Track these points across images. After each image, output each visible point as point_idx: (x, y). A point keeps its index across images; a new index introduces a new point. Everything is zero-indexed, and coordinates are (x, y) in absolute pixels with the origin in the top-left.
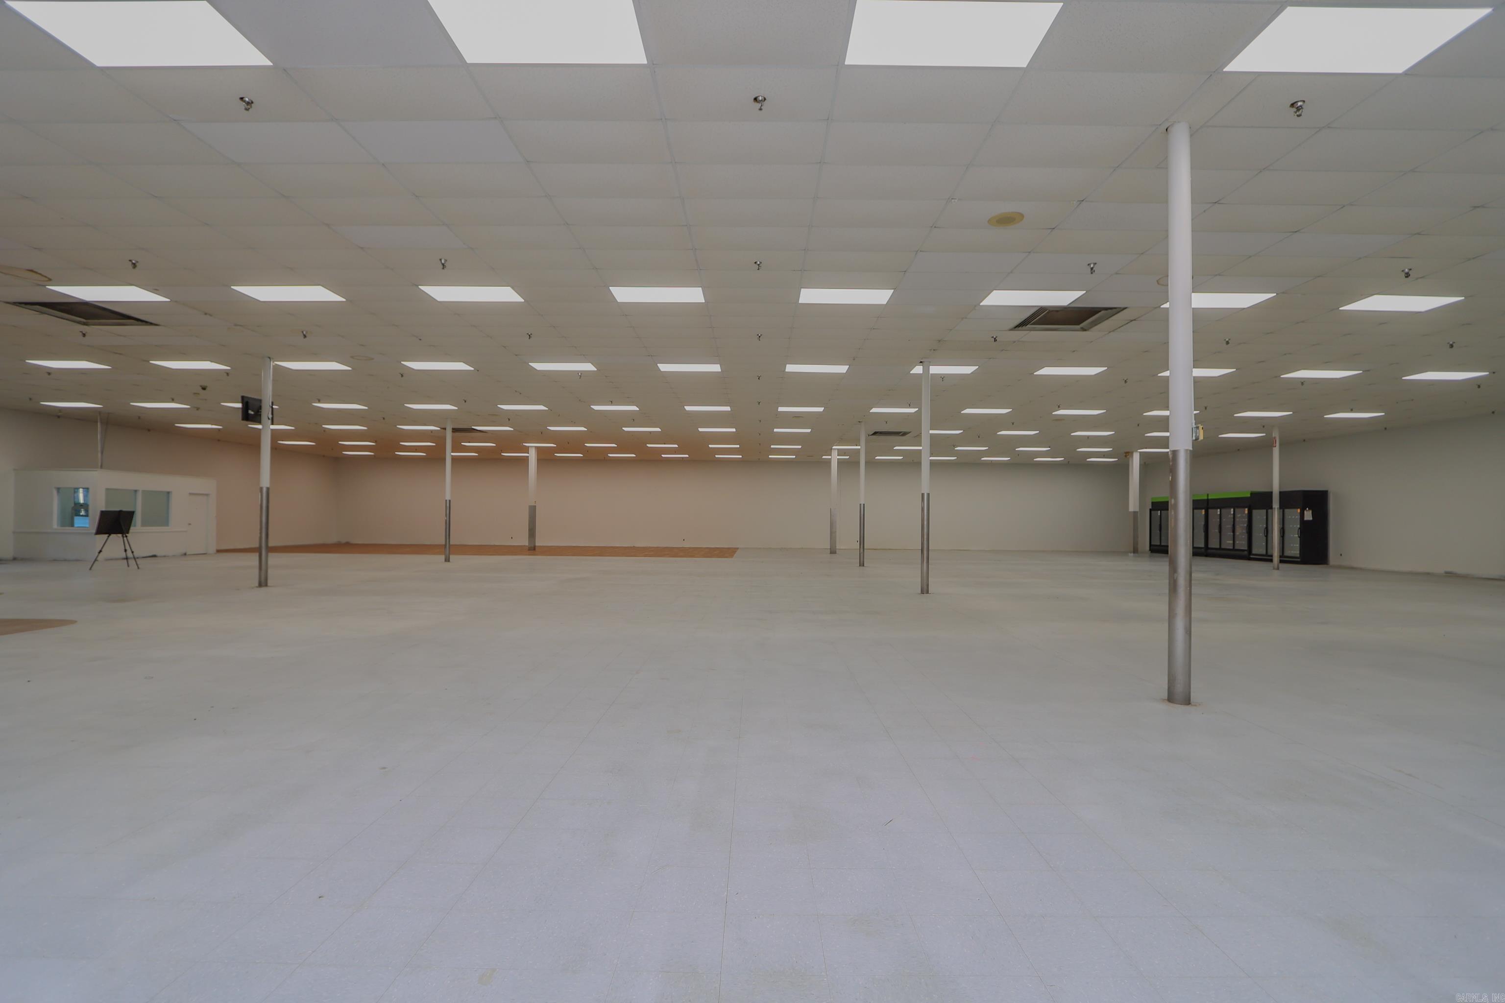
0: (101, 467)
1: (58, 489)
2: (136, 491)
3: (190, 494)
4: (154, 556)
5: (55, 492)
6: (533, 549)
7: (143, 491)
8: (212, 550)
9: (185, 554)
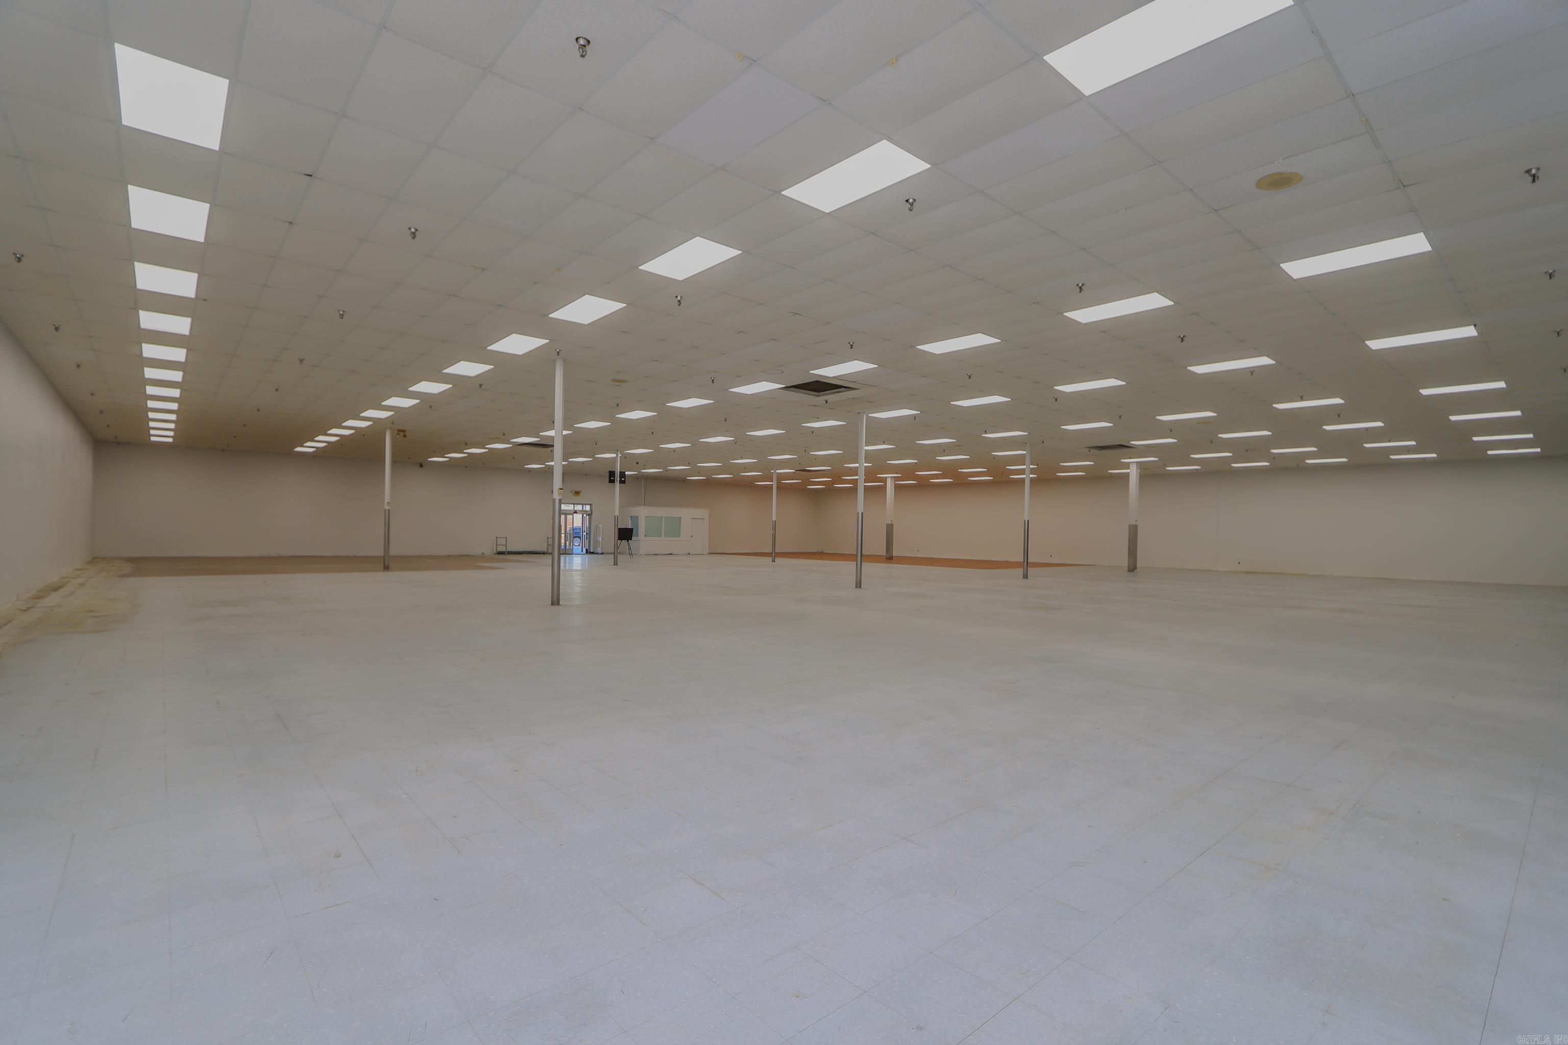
0: (644, 505)
1: (631, 517)
2: (662, 517)
3: (692, 518)
4: (671, 554)
5: (630, 518)
6: (890, 558)
7: (665, 517)
8: (706, 552)
9: (689, 554)
